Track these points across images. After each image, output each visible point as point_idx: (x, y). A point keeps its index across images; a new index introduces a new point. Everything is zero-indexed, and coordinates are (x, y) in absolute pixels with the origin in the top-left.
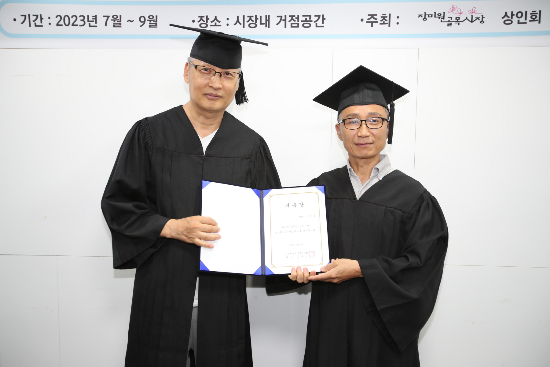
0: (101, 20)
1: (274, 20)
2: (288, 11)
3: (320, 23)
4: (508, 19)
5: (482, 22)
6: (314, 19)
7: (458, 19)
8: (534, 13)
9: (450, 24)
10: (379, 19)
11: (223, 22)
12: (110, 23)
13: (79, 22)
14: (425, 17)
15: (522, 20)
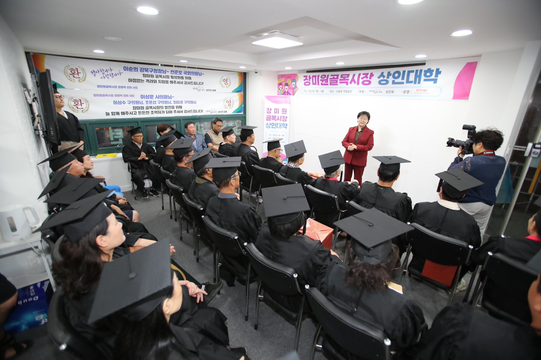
0: (315, 91)
1: (343, 91)
2: (345, 90)
3: (351, 92)
4: (387, 92)
5: (382, 93)
6: (350, 91)
7: (377, 92)
8: (392, 91)
9: (375, 93)
10: (362, 91)
11: (334, 92)
12: (316, 91)
13: (312, 91)
14: (370, 91)
15: (390, 92)
